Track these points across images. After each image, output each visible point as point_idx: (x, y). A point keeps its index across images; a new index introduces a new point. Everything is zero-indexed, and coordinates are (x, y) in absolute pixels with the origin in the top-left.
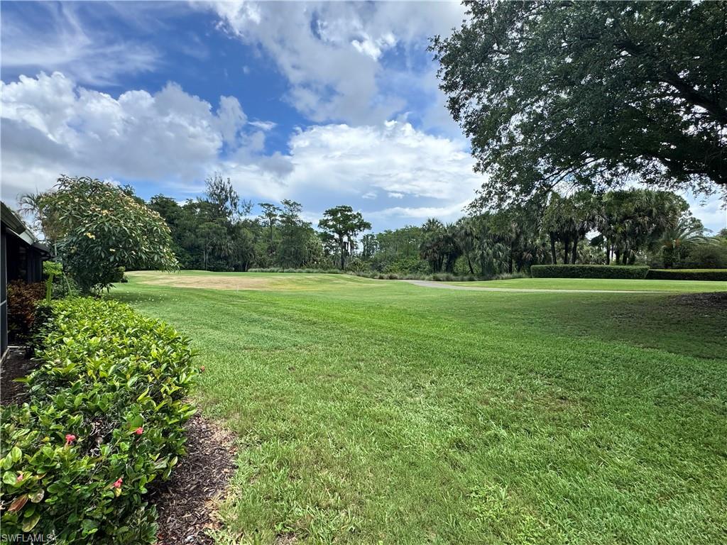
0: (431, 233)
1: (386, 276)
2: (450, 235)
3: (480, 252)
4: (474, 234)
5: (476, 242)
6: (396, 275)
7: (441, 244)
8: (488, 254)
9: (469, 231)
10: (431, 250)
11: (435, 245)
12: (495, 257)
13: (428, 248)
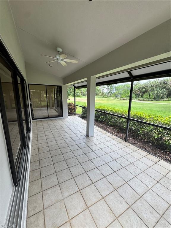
0: (137, 86)
1: (122, 99)
2: (144, 86)
3: (157, 92)
4: (155, 86)
5: (155, 89)
6: (125, 98)
7: (141, 89)
8: (159, 93)
9: (153, 85)
10: (137, 91)
11: (139, 89)
12: (162, 93)
13: (136, 90)
